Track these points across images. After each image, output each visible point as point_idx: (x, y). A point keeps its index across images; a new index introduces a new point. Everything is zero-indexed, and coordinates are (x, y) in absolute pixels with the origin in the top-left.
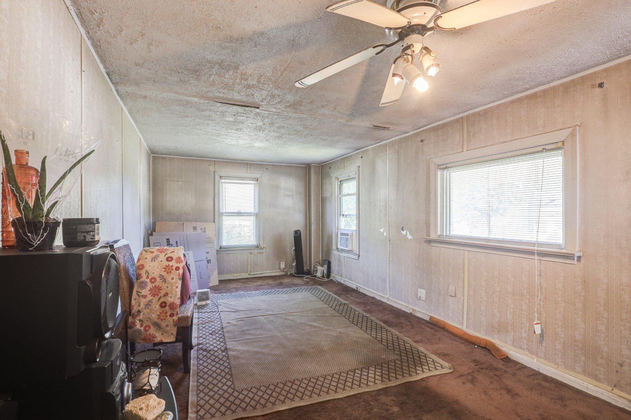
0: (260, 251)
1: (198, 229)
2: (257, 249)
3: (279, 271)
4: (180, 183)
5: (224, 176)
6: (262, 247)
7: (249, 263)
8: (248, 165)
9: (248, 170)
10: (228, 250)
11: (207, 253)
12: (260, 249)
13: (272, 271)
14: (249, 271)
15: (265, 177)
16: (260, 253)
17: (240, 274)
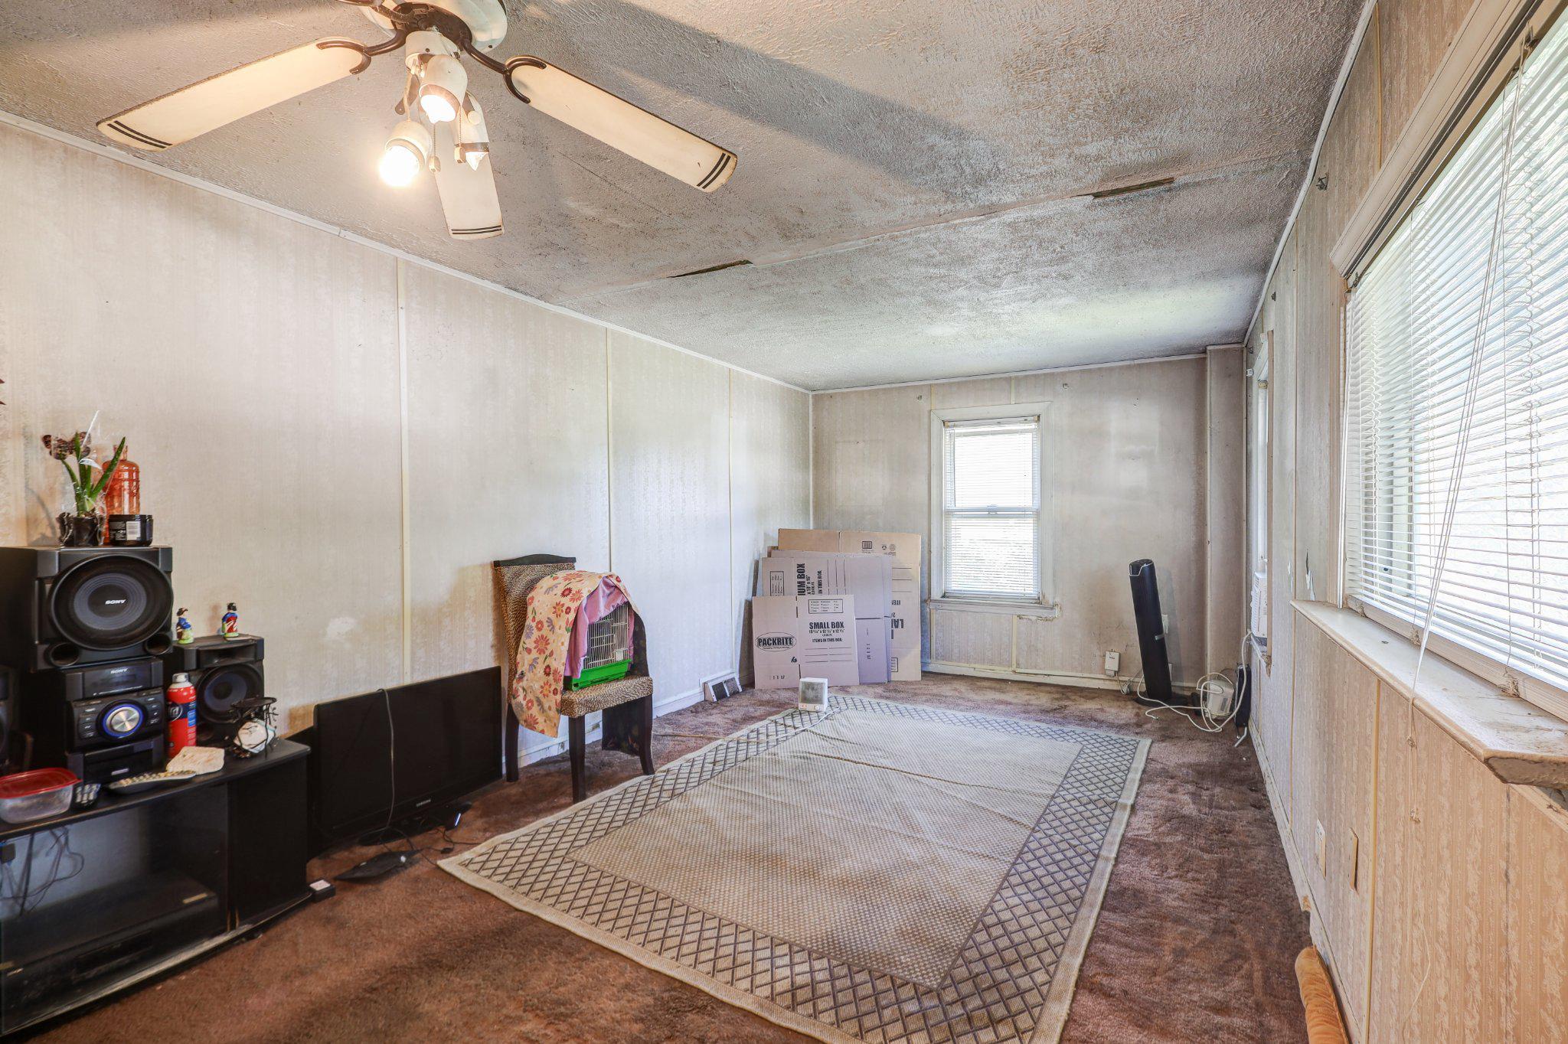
0: (1045, 613)
1: (876, 546)
2: (1037, 607)
3: (1103, 677)
4: (861, 445)
5: (952, 418)
6: (1051, 603)
7: (1014, 639)
8: (1013, 381)
9: (1013, 395)
10: (960, 603)
11: (896, 603)
12: (1045, 608)
13: (1080, 675)
14: (1014, 662)
15: (1059, 408)
16: (1047, 620)
17: (991, 667)
